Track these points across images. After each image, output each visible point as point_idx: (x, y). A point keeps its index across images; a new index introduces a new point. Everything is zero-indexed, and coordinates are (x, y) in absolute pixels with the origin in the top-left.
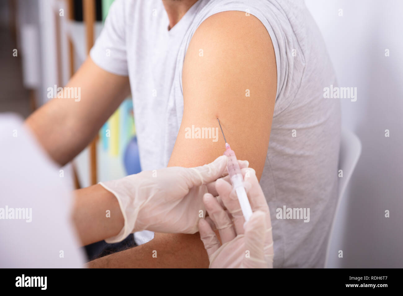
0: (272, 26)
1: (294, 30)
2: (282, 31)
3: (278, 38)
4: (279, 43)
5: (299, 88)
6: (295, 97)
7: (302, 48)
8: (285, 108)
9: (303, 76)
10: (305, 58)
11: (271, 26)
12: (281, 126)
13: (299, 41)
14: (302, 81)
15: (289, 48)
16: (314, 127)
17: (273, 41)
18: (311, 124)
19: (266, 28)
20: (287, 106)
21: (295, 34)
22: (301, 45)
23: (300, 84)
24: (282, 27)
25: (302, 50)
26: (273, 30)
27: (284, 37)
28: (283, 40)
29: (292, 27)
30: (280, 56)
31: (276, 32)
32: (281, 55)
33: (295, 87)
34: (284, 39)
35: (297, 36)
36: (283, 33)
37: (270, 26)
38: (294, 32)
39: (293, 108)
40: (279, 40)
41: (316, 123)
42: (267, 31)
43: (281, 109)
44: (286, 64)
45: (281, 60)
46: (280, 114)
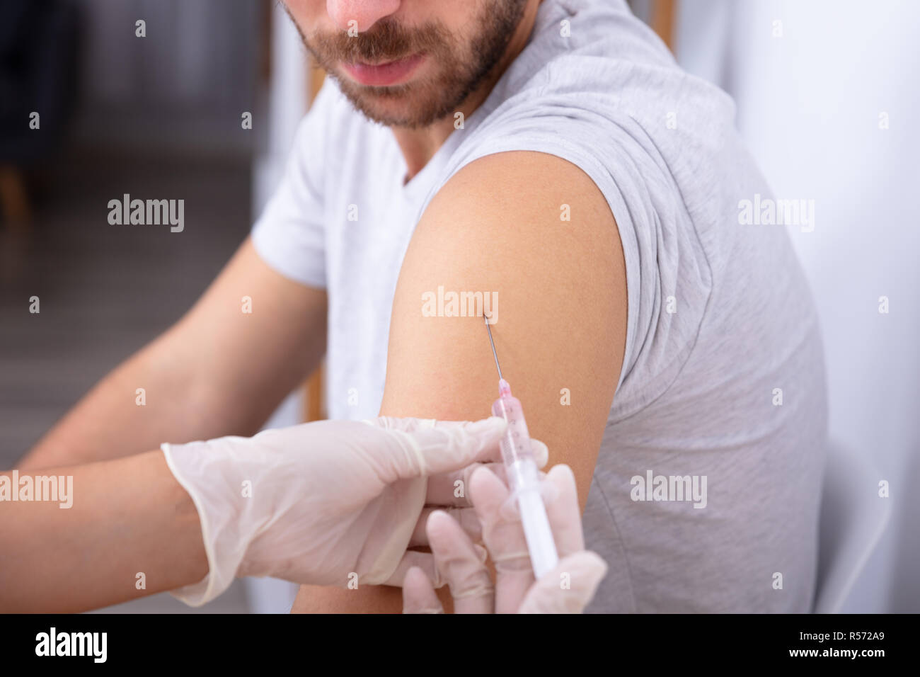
0: (625, 193)
1: (688, 204)
2: (649, 204)
3: (637, 224)
4: (640, 236)
5: (693, 349)
6: (681, 369)
7: (706, 249)
8: (655, 397)
9: (703, 319)
10: (712, 275)
11: (621, 193)
12: (647, 441)
13: (699, 233)
14: (701, 332)
15: (668, 250)
16: (738, 447)
17: (620, 230)
18: (730, 441)
19: (604, 196)
20: (659, 394)
21: (689, 214)
22: (704, 240)
23: (696, 340)
24: (651, 196)
25: (706, 255)
26: (626, 203)
27: (653, 222)
28: (651, 228)
29: (682, 198)
30: (641, 268)
31: (633, 208)
32: (643, 267)
33: (681, 345)
34: (654, 225)
35: (695, 220)
36: (652, 209)
37: (618, 191)
38: (686, 208)
39: (677, 398)
40: (639, 229)
41: (742, 438)
42: (608, 205)
43: (644, 398)
44: (656, 289)
45: (643, 278)
46: (641, 411)
